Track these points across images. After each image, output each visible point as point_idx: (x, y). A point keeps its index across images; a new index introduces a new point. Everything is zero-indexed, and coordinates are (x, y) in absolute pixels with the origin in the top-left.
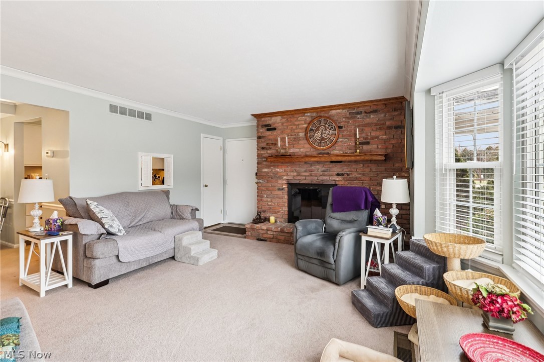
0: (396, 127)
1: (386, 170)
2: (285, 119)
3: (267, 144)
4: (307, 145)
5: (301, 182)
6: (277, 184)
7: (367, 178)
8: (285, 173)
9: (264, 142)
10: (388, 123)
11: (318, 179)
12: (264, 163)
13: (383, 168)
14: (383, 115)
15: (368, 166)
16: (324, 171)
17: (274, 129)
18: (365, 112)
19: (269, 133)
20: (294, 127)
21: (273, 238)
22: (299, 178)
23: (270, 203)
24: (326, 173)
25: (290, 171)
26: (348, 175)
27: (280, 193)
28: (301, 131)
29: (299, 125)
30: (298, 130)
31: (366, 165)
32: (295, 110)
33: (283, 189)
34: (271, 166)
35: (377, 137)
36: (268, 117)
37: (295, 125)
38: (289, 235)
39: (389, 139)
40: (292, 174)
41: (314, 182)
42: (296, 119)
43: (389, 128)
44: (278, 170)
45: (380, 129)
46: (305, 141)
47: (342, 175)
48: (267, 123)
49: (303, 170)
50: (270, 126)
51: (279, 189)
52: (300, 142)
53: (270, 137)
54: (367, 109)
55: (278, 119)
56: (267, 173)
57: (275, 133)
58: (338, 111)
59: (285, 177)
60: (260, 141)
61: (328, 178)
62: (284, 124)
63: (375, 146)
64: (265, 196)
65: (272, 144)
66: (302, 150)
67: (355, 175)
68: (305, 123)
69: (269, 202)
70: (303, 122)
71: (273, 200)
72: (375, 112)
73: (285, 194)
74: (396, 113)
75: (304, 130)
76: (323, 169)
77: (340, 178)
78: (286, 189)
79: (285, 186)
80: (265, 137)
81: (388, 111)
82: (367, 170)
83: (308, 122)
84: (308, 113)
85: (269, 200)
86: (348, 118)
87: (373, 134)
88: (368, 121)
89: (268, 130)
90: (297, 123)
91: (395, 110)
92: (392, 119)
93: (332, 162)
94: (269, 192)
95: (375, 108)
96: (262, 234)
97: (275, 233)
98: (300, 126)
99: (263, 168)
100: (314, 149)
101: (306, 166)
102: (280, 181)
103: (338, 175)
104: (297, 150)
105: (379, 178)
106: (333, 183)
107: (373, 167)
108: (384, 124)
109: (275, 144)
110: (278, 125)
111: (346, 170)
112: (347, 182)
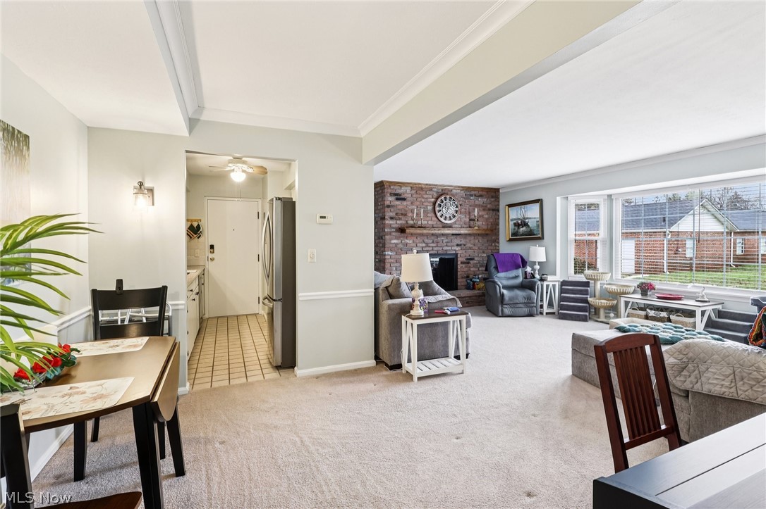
0: (493, 210)
2: (415, 191)
3: (396, 214)
4: (435, 219)
7: (476, 248)
8: (414, 245)
9: (394, 212)
10: (489, 206)
12: (394, 234)
13: (486, 240)
14: (486, 200)
16: (447, 242)
17: (404, 199)
18: (475, 196)
19: (398, 203)
20: (423, 200)
22: (427, 249)
24: (449, 244)
25: (420, 243)
26: (465, 245)
28: (429, 204)
29: (427, 198)
31: (476, 238)
35: (483, 216)
36: (400, 186)
37: (424, 198)
39: (489, 218)
40: (421, 245)
41: (440, 252)
43: (489, 210)
44: (408, 241)
45: (484, 210)
47: (461, 245)
48: (397, 192)
49: (431, 241)
50: (400, 196)
52: (428, 215)
53: (399, 207)
54: (476, 193)
55: (408, 190)
56: (396, 244)
57: (405, 203)
60: (389, 210)
61: (450, 248)
62: (414, 196)
64: (394, 269)
65: (402, 214)
66: (430, 222)
67: (469, 245)
68: (432, 198)
70: (431, 196)
72: (481, 196)
74: (493, 200)
76: (447, 240)
77: (459, 248)
80: (394, 206)
81: (489, 197)
82: (477, 241)
83: (435, 197)
84: (435, 188)
86: (465, 198)
87: (480, 213)
88: (477, 203)
89: (397, 199)
90: (426, 196)
91: (492, 197)
92: (490, 203)
93: (453, 234)
94: (398, 265)
95: (481, 193)
98: (429, 200)
99: (392, 239)
100: (440, 223)
103: (458, 245)
104: (426, 222)
105: (483, 248)
106: (454, 252)
107: (480, 238)
108: (486, 206)
109: (405, 215)
110: (408, 196)
111: (463, 242)
112: (464, 251)
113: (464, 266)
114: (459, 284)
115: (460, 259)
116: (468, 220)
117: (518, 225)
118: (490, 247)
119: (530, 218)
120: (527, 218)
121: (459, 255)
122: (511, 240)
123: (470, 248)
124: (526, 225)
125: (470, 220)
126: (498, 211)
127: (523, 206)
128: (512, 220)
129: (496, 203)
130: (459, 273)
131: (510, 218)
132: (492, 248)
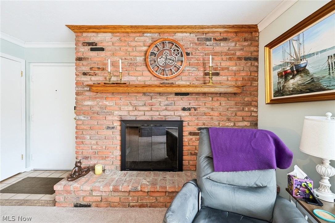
1: (236, 104)
2: (118, 38)
3: (91, 69)
4: (147, 73)
5: (138, 119)
6: (105, 121)
7: (216, 113)
8: (116, 107)
9: (87, 65)
10: (238, 53)
11: (159, 115)
12: (87, 93)
13: (233, 103)
14: (233, 44)
15: (217, 100)
16: (167, 105)
17: (102, 49)
18: (215, 39)
19: (94, 54)
20: (130, 49)
21: (101, 201)
22: (136, 113)
23: (94, 147)
24: (170, 108)
25: (124, 105)
26: (195, 109)
27: (110, 132)
28: (138, 54)
29: (135, 46)
30: (135, 53)
31: (215, 99)
32: (132, 27)
33: (113, 128)
34: (96, 98)
35: (227, 69)
36: (93, 32)
37: (130, 46)
38: (127, 194)
39: (239, 71)
40: (126, 108)
41: (155, 118)
42: (131, 39)
43: (239, 59)
44: (107, 103)
45: (230, 59)
46: (144, 67)
47: (189, 109)
48: (91, 41)
49: (141, 103)
50: (96, 45)
51: (108, 128)
52: (138, 68)
53: (95, 59)
54: (217, 35)
55: (108, 36)
56: (91, 107)
57: (103, 54)
58: (185, 34)
59: (116, 112)
60: (81, 64)
61: (172, 113)
62: (116, 44)
63: (225, 78)
64: (88, 137)
65: (99, 68)
66: (139, 78)
67: (203, 109)
68: (145, 46)
69: (94, 144)
70: (141, 44)
71: (100, 143)
72: (225, 39)
73: (116, 134)
74: (247, 44)
75: (143, 54)
76: (166, 102)
77: (186, 113)
78: (119, 128)
79: (117, 124)
80: (88, 58)
81: (239, 41)
82: (216, 104)
83: (148, 44)
84: (147, 32)
85: (94, 142)
86: (196, 43)
87: (224, 64)
88: (217, 49)
89: (92, 50)
90: (133, 44)
91: (245, 40)
92: (242, 49)
93: (177, 94)
94: (93, 132)
95: (225, 36)
96: (84, 197)
97: (104, 194)
98: (138, 48)
99: (85, 100)
100: (156, 78)
101: (145, 98)
102: (109, 118)
103: (184, 109)
104: (134, 78)
105: (229, 113)
106: (179, 119)
107: (223, 100)
108: (234, 54)
109: (103, 69)
110: (107, 44)
111: (193, 104)
112: (194, 118)
113: (194, 137)
114: (185, 163)
115: (187, 129)
116: (202, 74)
117: (285, 75)
118: (239, 113)
119: (310, 55)
120: (304, 57)
121: (185, 124)
122: (273, 102)
123: (205, 114)
124: (300, 70)
125: (206, 74)
126: (256, 59)
127: (294, 37)
128: (275, 69)
129: (253, 49)
130: (185, 148)
131: (273, 66)
132: (244, 114)
